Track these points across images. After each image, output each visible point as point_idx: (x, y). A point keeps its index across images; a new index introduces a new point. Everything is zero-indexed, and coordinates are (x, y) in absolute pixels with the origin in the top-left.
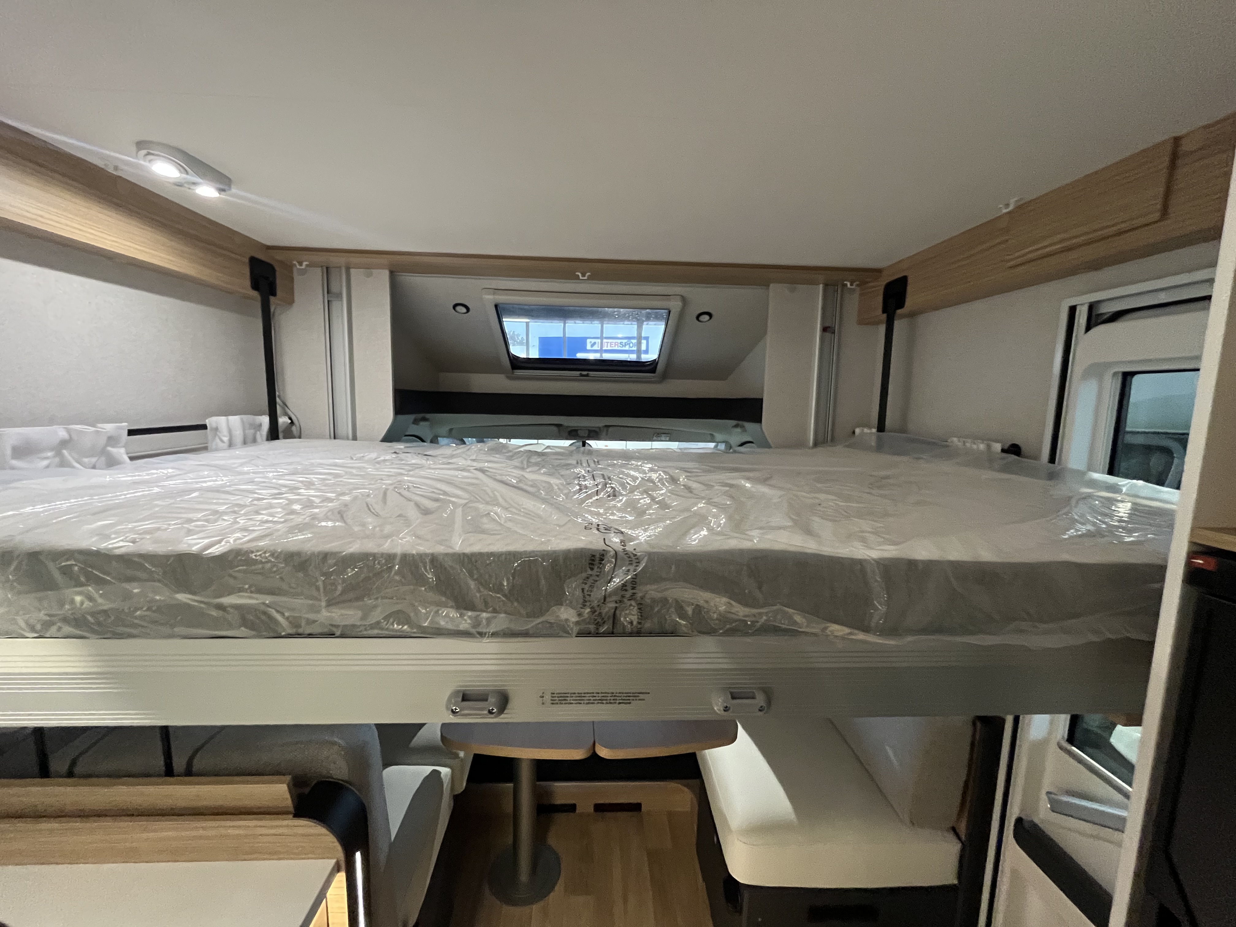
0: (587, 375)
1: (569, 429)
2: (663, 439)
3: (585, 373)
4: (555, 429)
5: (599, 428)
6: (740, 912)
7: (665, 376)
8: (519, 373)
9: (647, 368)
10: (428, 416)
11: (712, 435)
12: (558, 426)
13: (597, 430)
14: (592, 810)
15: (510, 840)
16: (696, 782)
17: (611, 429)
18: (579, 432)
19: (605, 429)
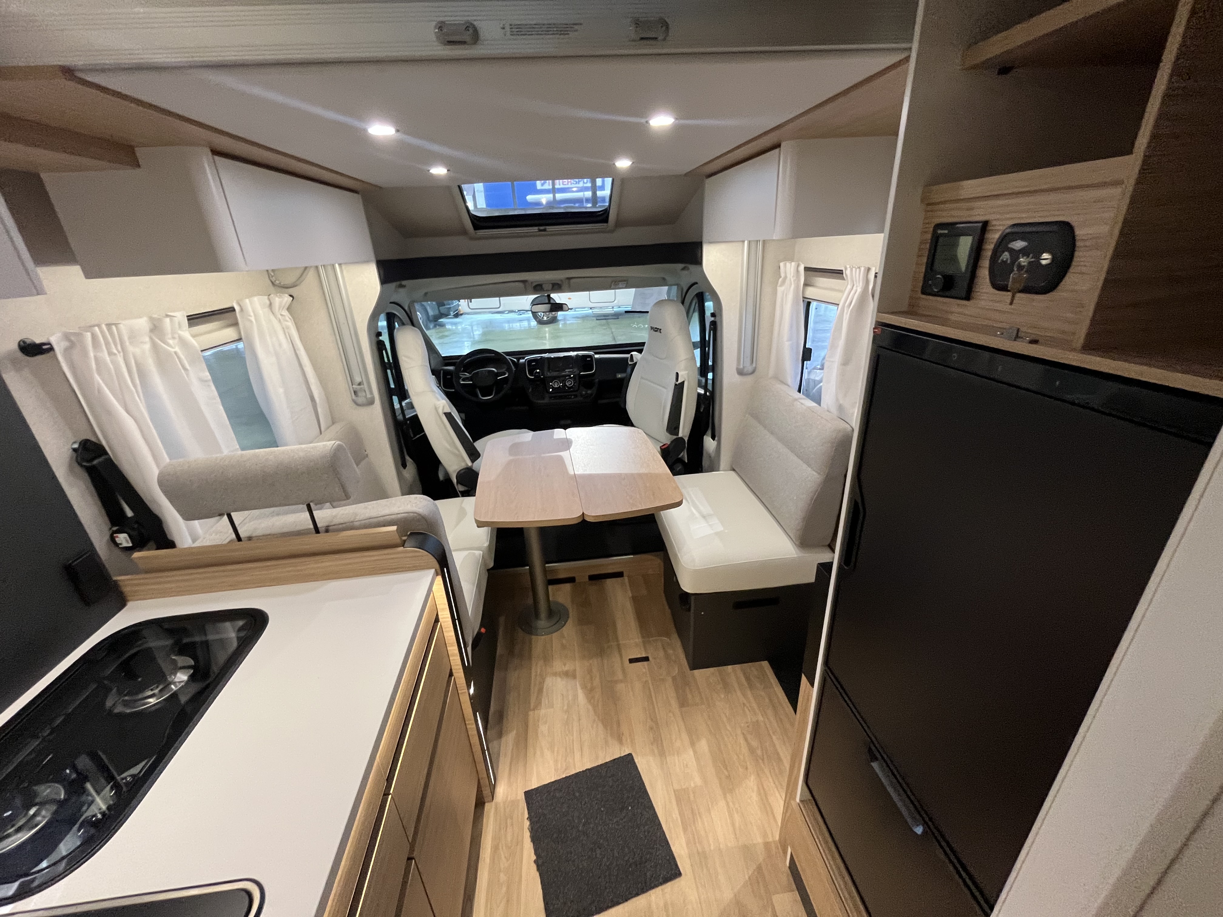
0: (545, 230)
1: (534, 284)
2: (621, 286)
3: (542, 228)
4: (521, 285)
5: (561, 280)
6: (689, 610)
7: (619, 224)
8: (482, 233)
9: (601, 218)
10: (404, 283)
11: (664, 279)
12: (524, 282)
13: (560, 282)
14: (587, 579)
15: (530, 601)
16: (661, 553)
17: (572, 281)
18: (544, 286)
19: (567, 280)
